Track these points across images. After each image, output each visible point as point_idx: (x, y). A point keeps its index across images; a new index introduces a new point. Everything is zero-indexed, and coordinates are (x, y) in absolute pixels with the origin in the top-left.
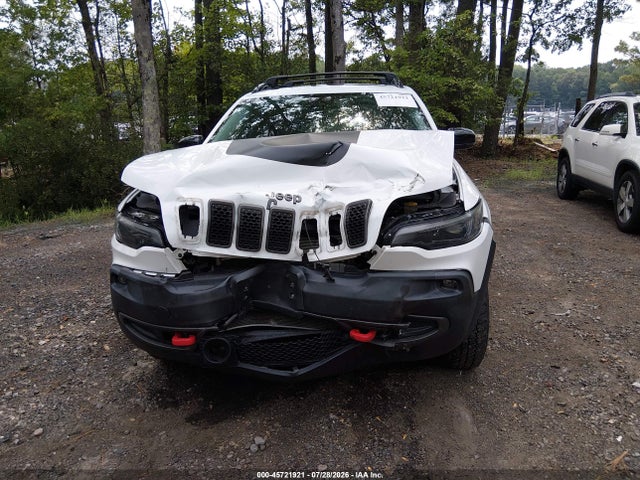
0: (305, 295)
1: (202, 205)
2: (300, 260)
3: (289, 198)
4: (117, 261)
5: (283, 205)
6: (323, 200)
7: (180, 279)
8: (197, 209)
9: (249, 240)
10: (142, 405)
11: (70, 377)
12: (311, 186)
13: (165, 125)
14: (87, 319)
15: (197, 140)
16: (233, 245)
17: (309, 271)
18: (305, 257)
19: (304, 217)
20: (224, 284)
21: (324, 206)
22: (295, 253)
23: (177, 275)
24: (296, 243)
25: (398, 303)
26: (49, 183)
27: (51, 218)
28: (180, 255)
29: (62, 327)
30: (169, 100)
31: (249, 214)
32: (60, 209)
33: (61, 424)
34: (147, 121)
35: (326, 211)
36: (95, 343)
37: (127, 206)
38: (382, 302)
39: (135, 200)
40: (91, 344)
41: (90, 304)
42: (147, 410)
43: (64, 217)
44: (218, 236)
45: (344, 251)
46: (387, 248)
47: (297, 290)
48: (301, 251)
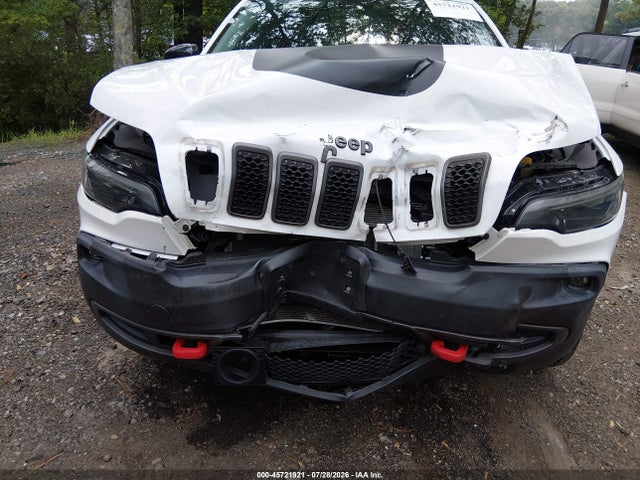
0: (368, 289)
1: (222, 151)
2: (363, 238)
3: (354, 145)
4: (86, 227)
5: (346, 155)
6: (403, 150)
7: (185, 263)
8: (215, 157)
9: (292, 208)
10: (126, 412)
11: (28, 365)
12: (383, 128)
13: (138, 38)
14: (49, 276)
15: (190, 50)
16: (268, 215)
17: (376, 256)
18: (370, 235)
19: (376, 176)
20: (251, 271)
21: (405, 158)
22: (357, 229)
23: (180, 257)
24: (359, 214)
25: (514, 311)
26: (9, 99)
27: (10, 139)
28: (185, 227)
29: (19, 287)
30: (142, 8)
31: (294, 169)
32: (21, 129)
33: (15, 442)
34: (118, 31)
35: (407, 167)
36: (61, 313)
37: (99, 144)
38: (490, 310)
39: (111, 134)
40: (55, 314)
41: (54, 255)
42: (133, 421)
43: (24, 140)
44: (245, 200)
45: (436, 231)
46: (510, 232)
47: (357, 281)
48: (366, 227)
